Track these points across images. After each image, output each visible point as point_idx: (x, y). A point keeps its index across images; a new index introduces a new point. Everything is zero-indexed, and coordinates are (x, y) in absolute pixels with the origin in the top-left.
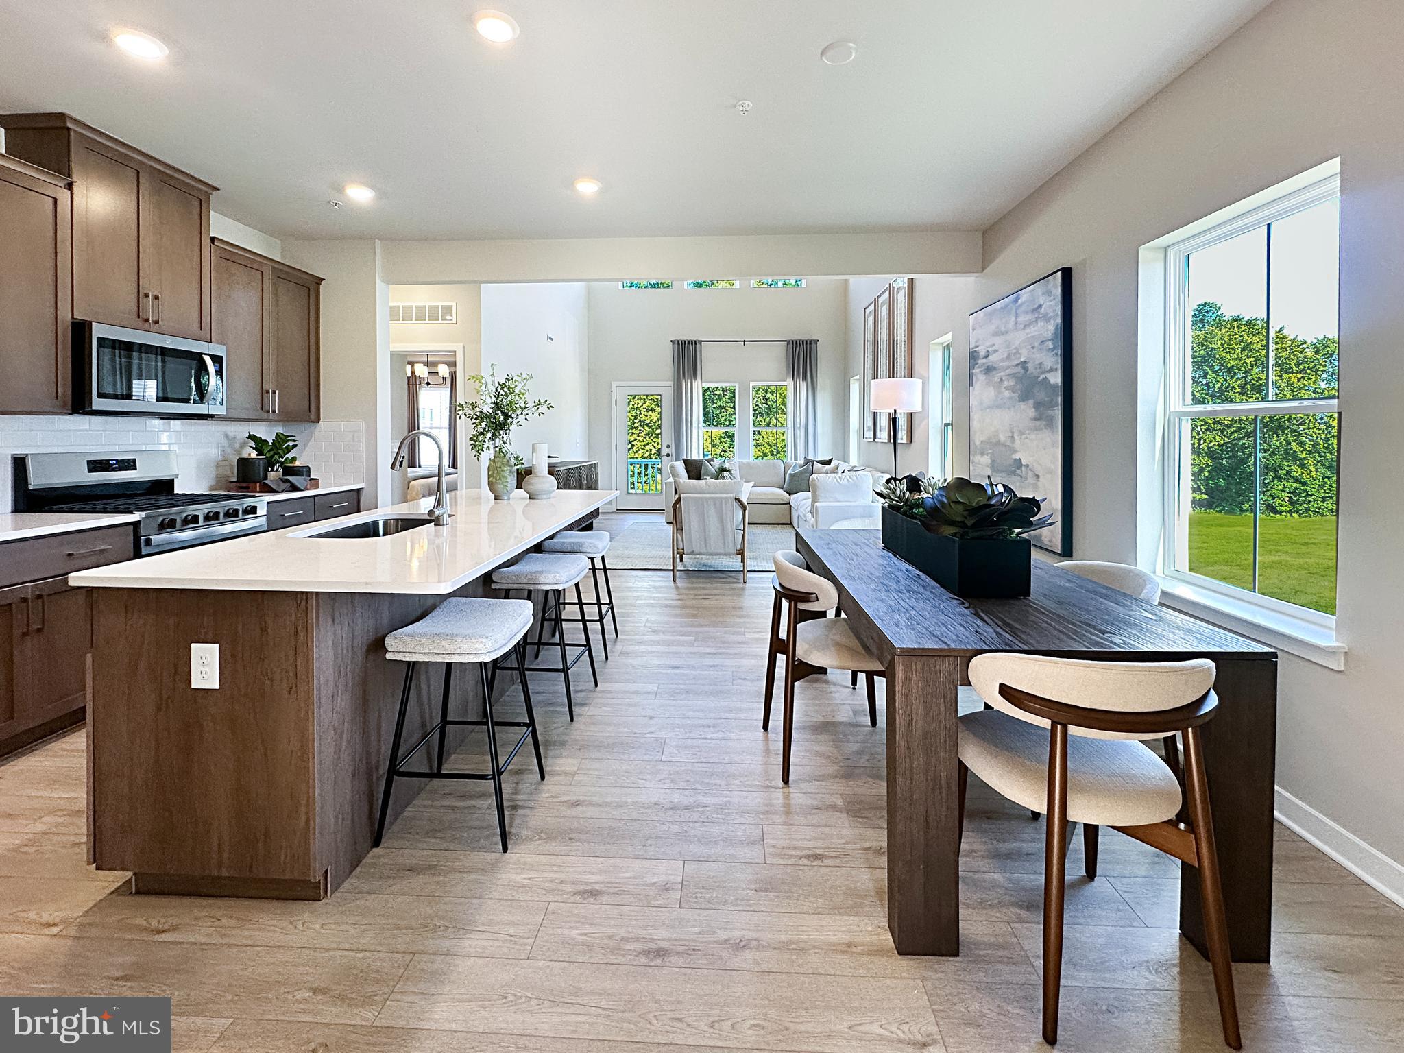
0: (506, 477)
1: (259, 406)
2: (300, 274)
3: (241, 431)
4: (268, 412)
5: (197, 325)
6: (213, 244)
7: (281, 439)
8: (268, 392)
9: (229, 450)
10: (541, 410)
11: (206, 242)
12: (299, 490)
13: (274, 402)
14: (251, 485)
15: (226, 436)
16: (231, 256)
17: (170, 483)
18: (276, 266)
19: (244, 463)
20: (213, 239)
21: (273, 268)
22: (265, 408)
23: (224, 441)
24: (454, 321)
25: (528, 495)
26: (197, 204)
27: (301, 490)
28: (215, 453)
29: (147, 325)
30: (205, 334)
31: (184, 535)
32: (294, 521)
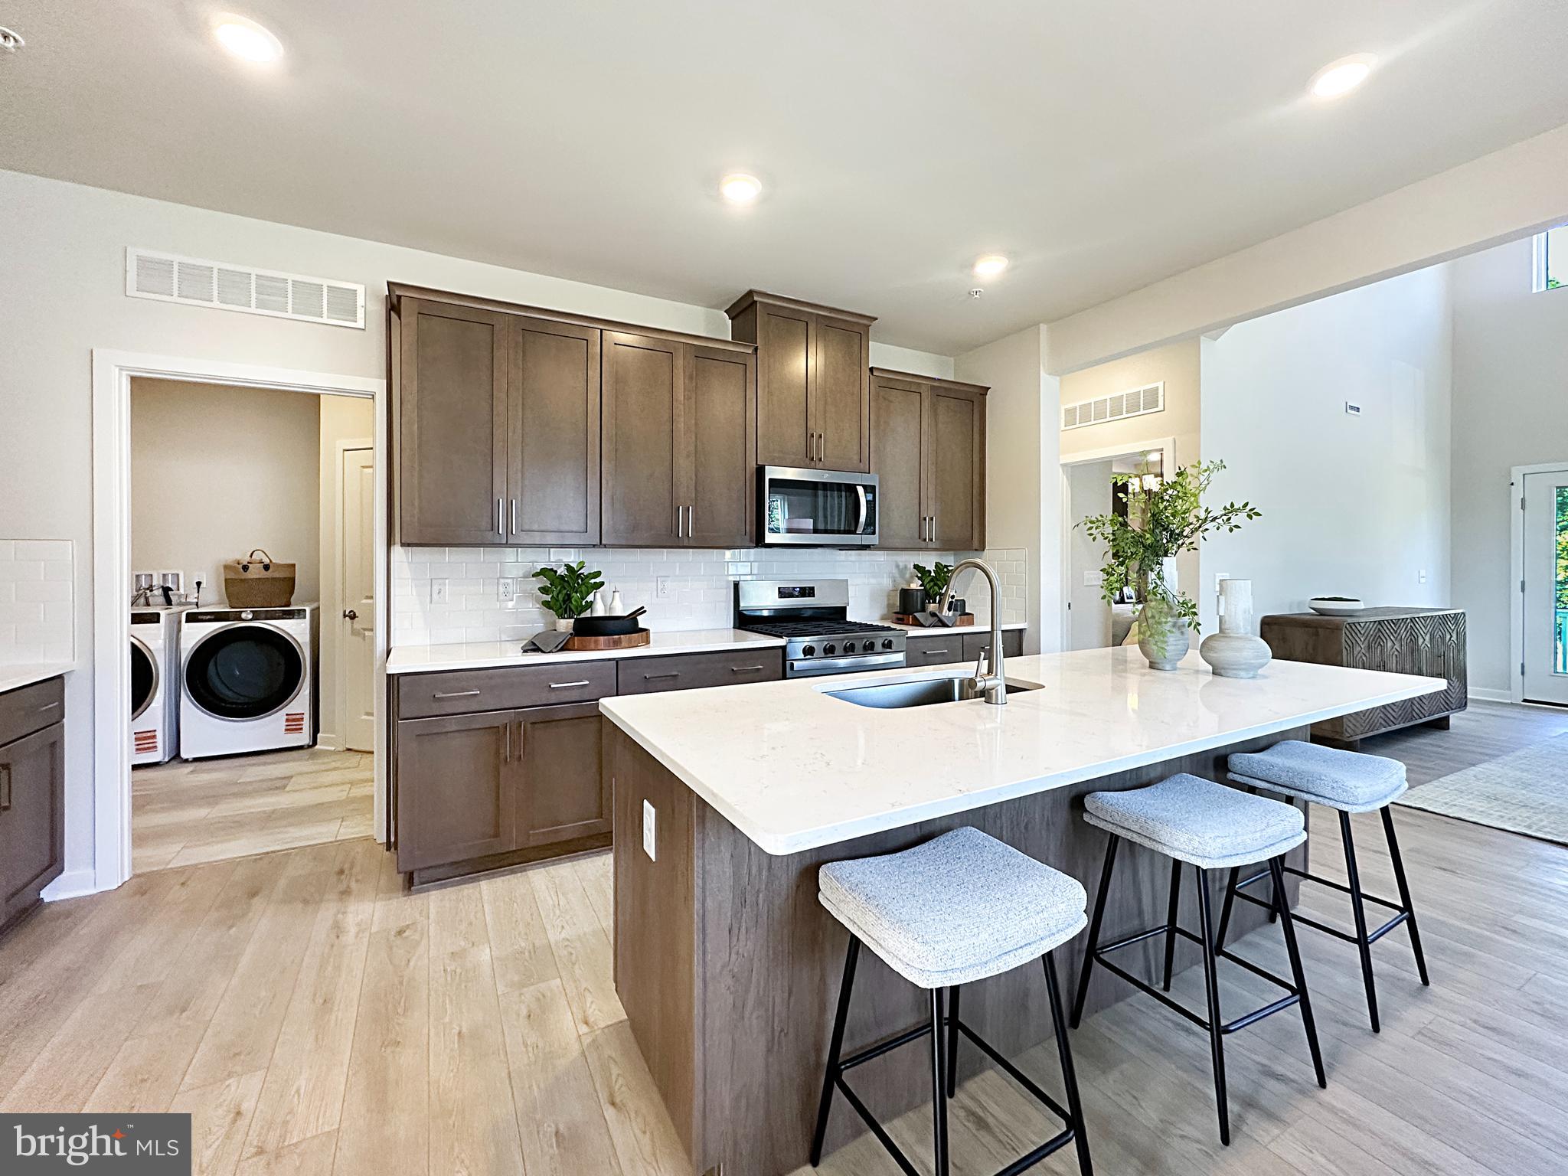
0: (1163, 634)
1: (917, 536)
2: (965, 388)
3: (910, 559)
4: (925, 540)
5: (856, 458)
6: (872, 374)
7: (939, 568)
8: (925, 519)
9: (899, 580)
10: (1234, 521)
11: (866, 374)
12: (947, 626)
13: (931, 531)
14: (905, 617)
15: (897, 566)
16: (891, 383)
17: (842, 611)
18: (936, 384)
19: (905, 594)
20: (871, 369)
21: (932, 387)
22: (923, 537)
23: (895, 571)
24: (1161, 407)
25: (1210, 668)
26: (857, 341)
27: (948, 626)
28: (887, 583)
29: (813, 464)
30: (863, 466)
31: (842, 662)
32: (938, 659)
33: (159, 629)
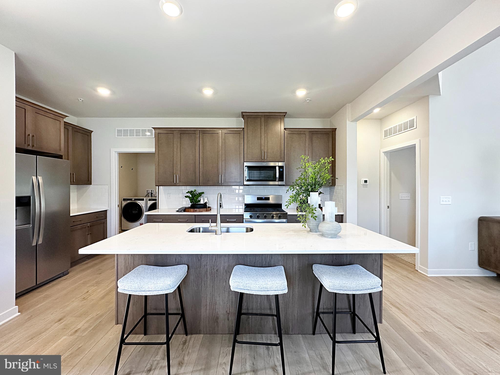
2: (325, 130)
11: (283, 130)
16: (293, 132)
17: (280, 205)
21: (310, 131)
24: (415, 127)
26: (279, 121)
29: (263, 160)
30: (282, 160)
33: (144, 202)
